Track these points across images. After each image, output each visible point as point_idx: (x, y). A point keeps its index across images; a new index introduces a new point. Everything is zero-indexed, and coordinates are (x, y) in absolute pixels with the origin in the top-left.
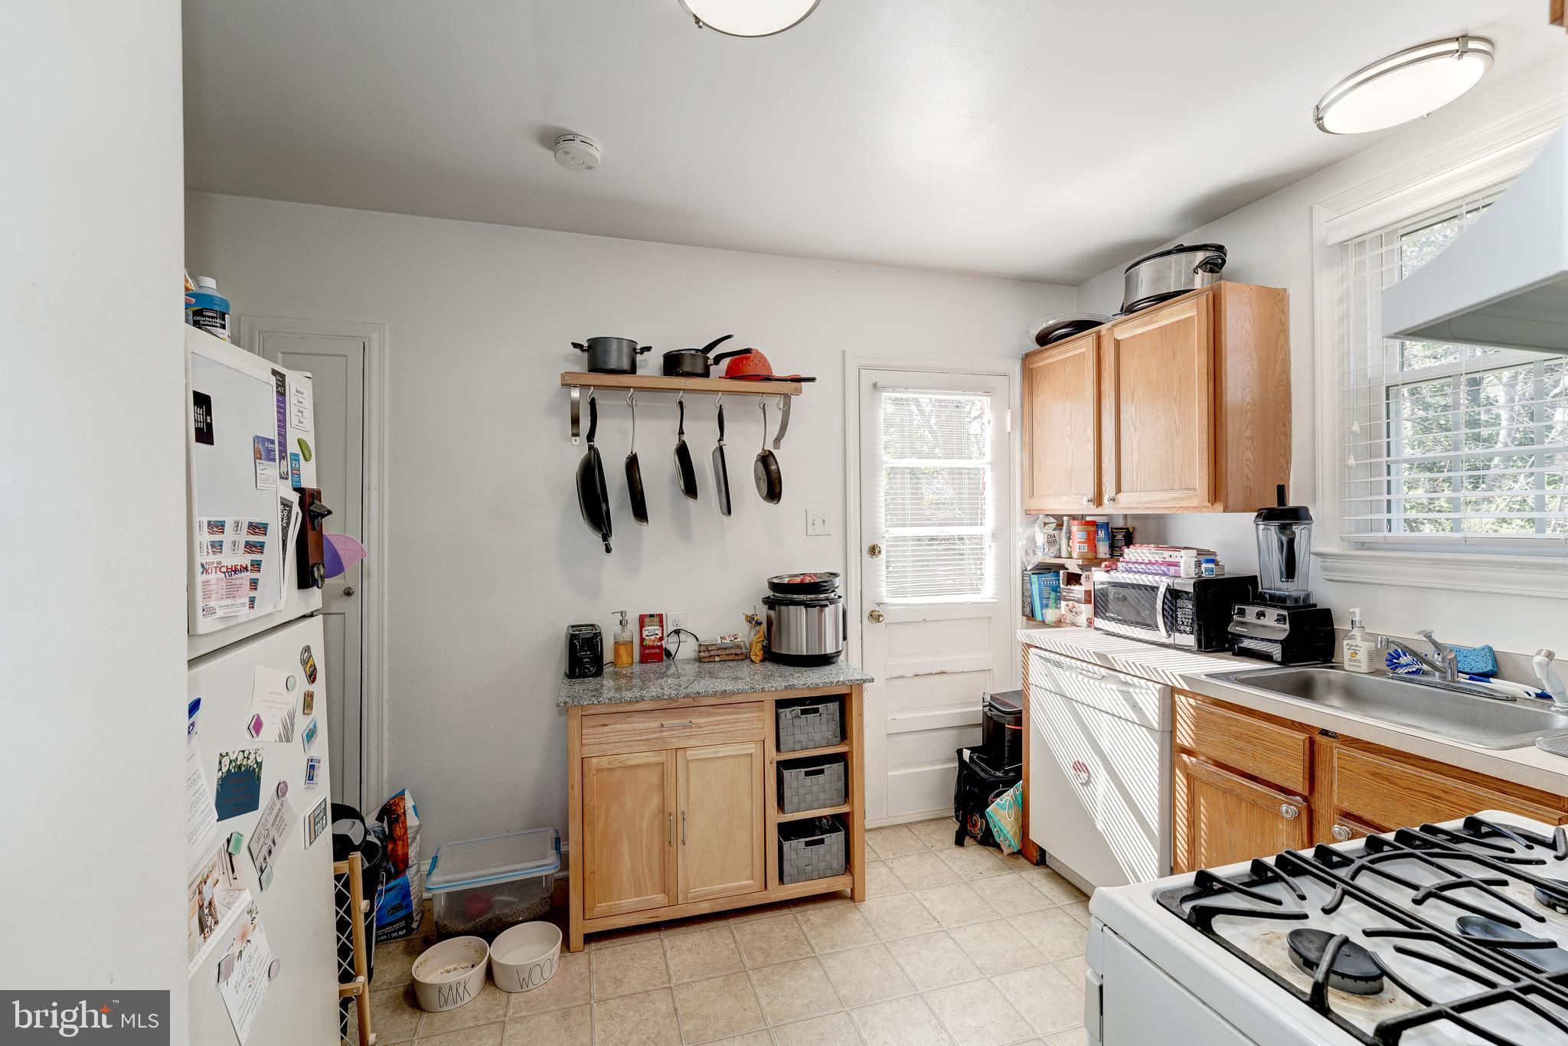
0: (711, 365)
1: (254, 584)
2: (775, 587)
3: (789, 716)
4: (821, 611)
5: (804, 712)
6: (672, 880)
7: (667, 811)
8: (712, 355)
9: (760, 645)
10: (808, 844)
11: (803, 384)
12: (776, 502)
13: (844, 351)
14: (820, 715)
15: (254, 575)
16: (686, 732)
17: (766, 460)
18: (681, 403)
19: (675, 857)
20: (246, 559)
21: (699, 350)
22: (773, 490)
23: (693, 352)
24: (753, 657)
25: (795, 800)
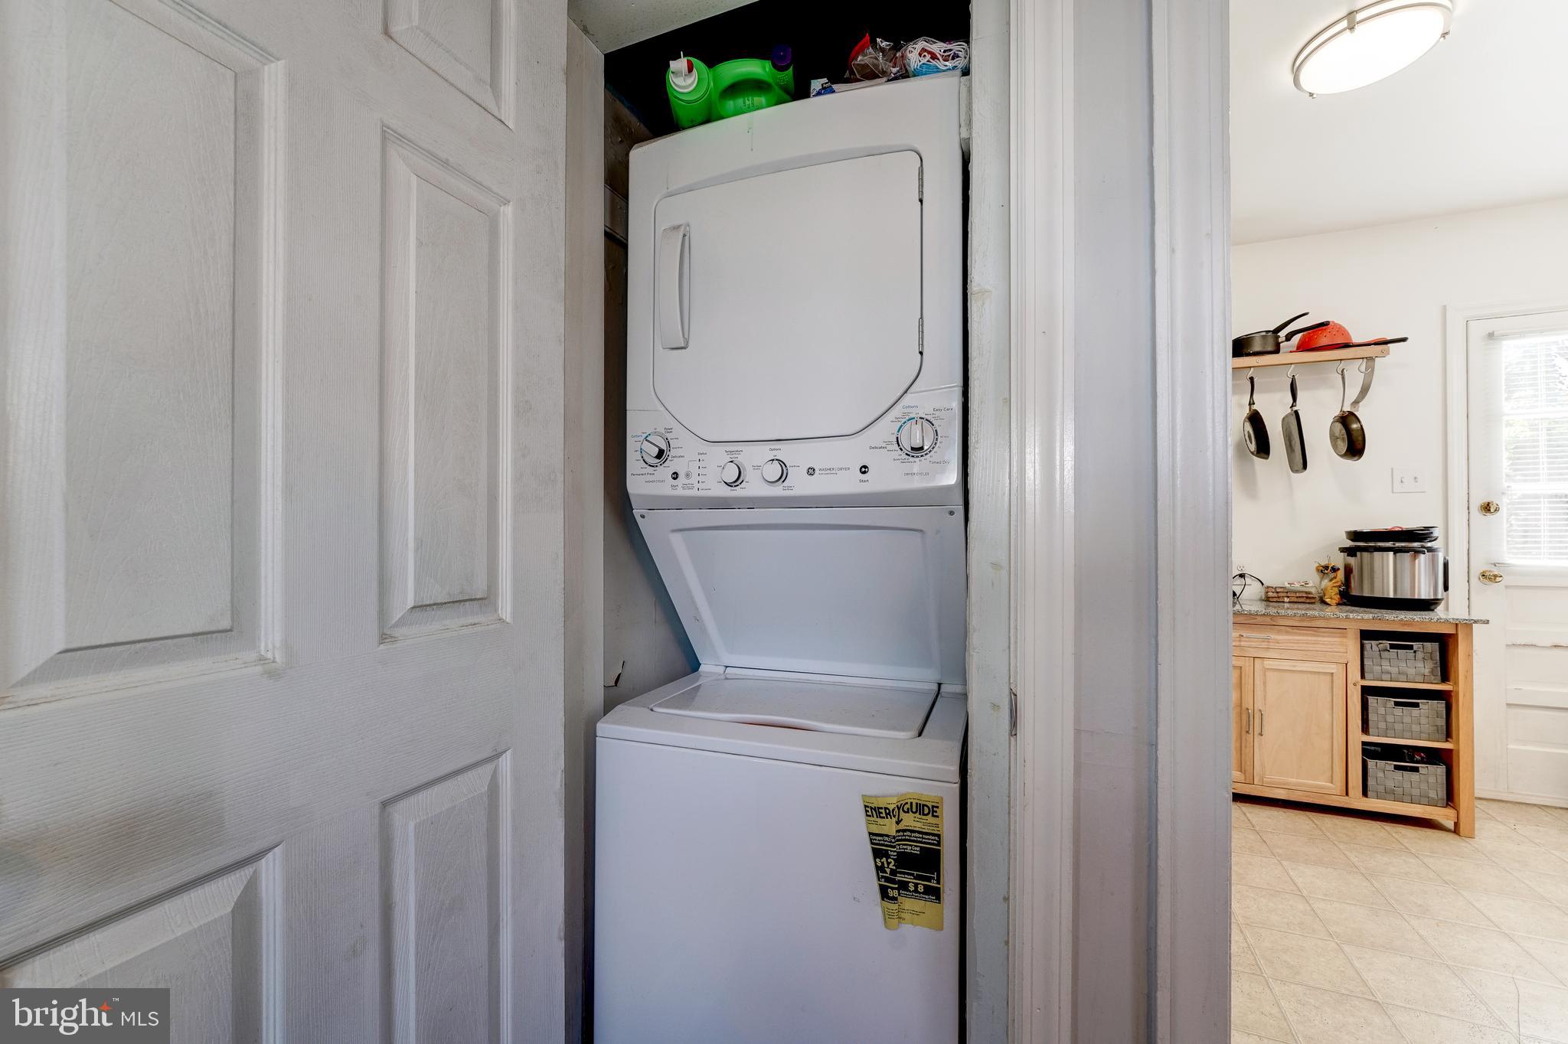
0: (1282, 342)
2: (1355, 536)
3: (1375, 648)
4: (1415, 558)
5: (1392, 647)
6: (1248, 763)
7: (1244, 706)
8: (1283, 334)
9: (1336, 590)
10: (1397, 768)
11: (1390, 345)
12: (1356, 458)
13: (1445, 306)
14: (1415, 652)
16: (1264, 645)
17: (1346, 420)
18: (1252, 379)
19: (1252, 744)
21: (1270, 331)
22: (1354, 445)
23: (1264, 334)
24: (1328, 600)
25: (1382, 725)
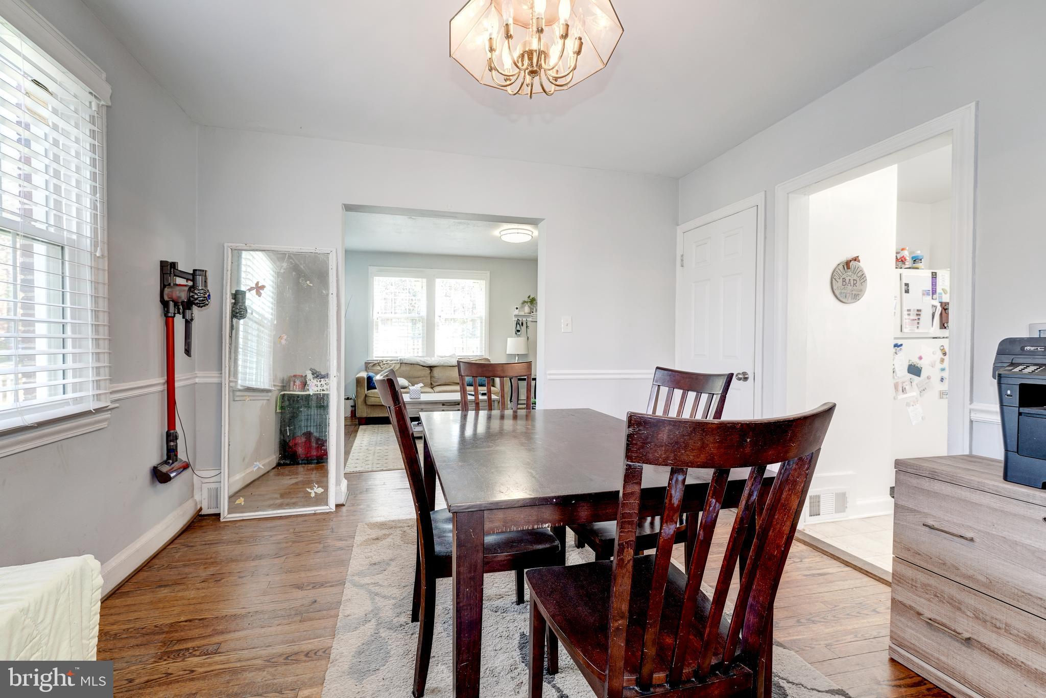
1: (918, 323)
15: (918, 321)
20: (916, 318)
